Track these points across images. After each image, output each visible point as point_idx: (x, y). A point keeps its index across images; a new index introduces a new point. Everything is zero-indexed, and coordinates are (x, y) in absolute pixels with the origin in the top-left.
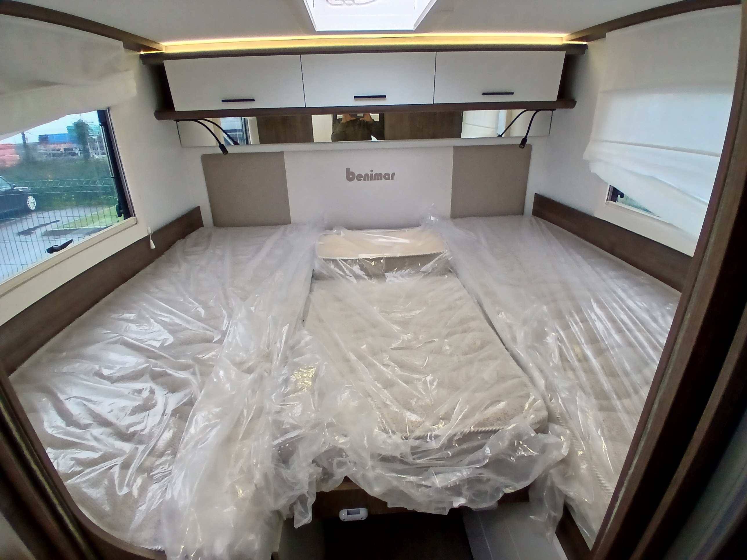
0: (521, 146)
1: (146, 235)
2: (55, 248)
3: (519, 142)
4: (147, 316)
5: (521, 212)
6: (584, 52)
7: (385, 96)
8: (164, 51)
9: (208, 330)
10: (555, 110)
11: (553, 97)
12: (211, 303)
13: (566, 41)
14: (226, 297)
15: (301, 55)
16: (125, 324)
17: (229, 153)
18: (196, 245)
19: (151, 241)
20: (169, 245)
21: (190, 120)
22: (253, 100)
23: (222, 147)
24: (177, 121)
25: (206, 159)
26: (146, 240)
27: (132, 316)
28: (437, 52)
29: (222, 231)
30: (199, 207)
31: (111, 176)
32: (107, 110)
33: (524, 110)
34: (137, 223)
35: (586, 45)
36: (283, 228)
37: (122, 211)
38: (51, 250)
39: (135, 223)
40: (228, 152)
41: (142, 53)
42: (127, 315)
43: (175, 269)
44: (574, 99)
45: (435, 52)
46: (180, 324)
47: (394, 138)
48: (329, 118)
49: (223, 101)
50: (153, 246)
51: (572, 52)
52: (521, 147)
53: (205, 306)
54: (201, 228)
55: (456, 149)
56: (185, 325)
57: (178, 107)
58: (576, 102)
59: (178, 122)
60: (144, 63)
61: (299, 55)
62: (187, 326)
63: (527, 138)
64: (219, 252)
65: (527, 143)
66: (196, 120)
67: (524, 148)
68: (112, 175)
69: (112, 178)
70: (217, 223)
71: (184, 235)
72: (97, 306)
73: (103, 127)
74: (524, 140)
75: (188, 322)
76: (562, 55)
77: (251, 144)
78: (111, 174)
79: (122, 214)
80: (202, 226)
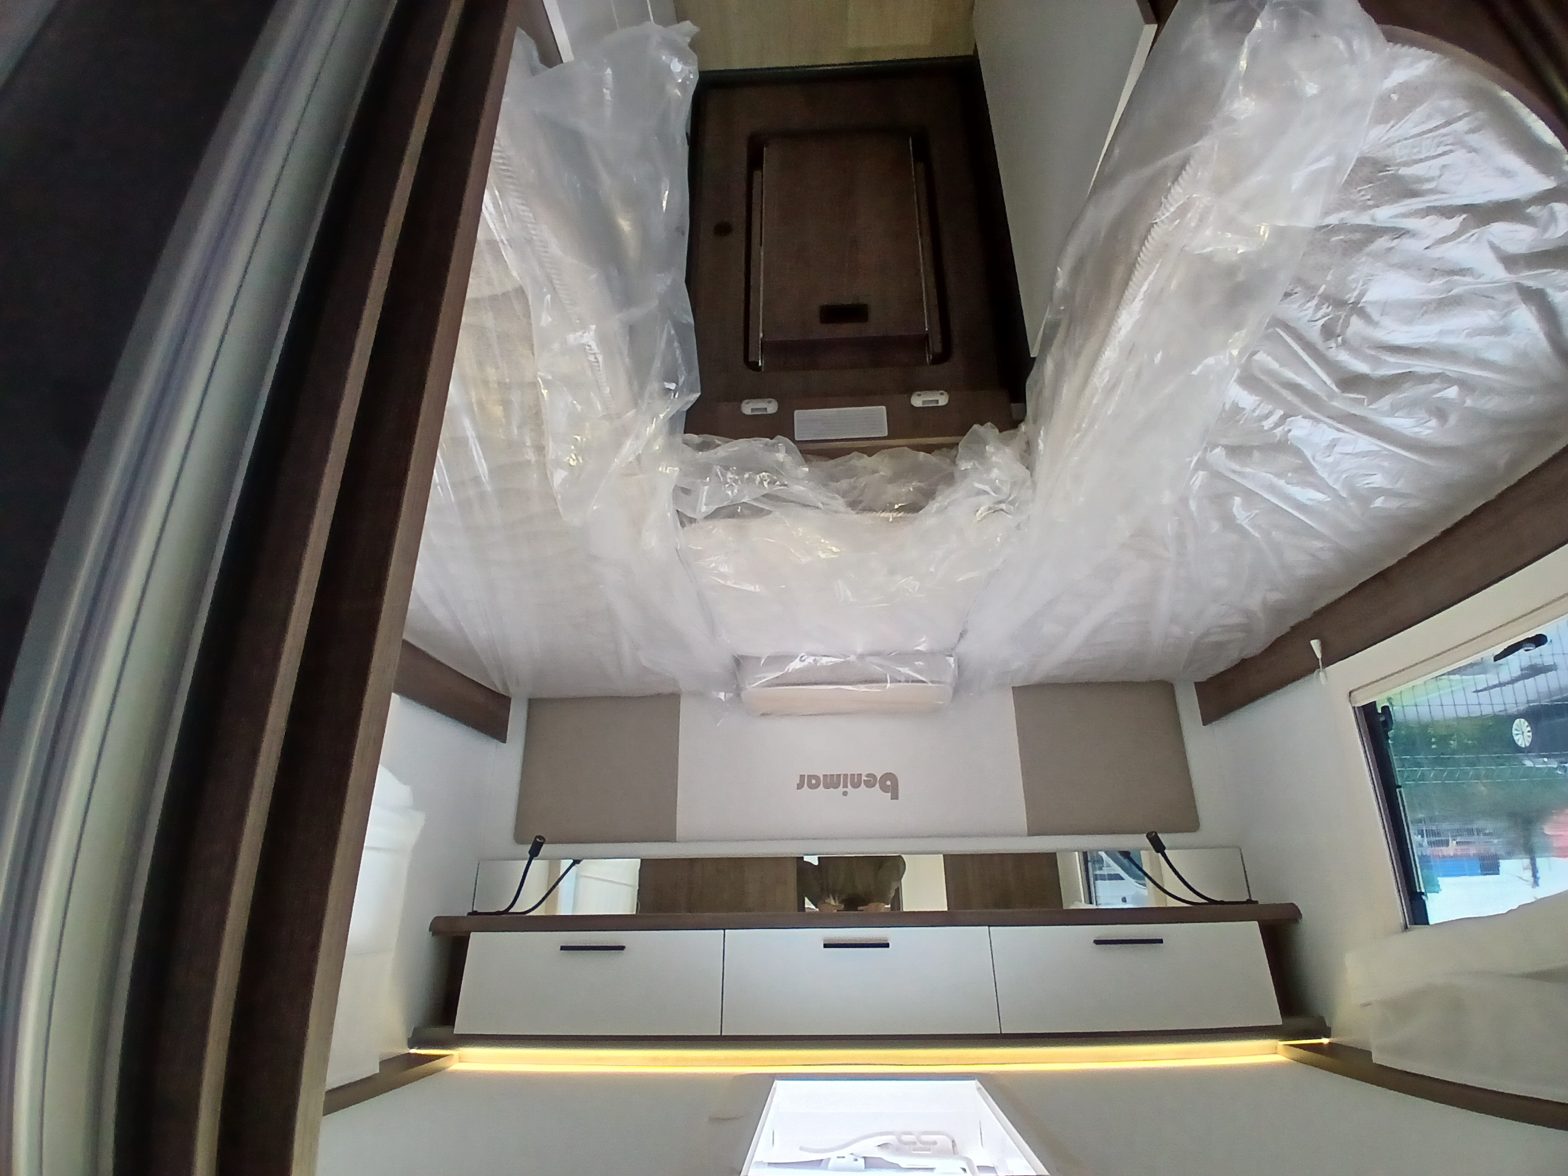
0: (542, 841)
1: (1327, 669)
2: (1529, 644)
3: (545, 849)
4: (1352, 504)
5: (533, 704)
6: (416, 1031)
7: (826, 946)
8: (1281, 1044)
9: (1234, 472)
10: (469, 914)
11: (477, 941)
12: (1215, 526)
13: (453, 1055)
14: (1180, 538)
15: (999, 1032)
16: (1400, 485)
17: (1144, 833)
18: (1219, 646)
19: (1319, 655)
20: (1276, 646)
21: (1222, 903)
22: (1097, 942)
23: (1159, 847)
24: (1249, 901)
25: (1189, 822)
26: (1330, 659)
27: (1379, 502)
28: (719, 1034)
29: (1159, 675)
30: (1204, 725)
31: (1402, 789)
32: (1409, 926)
33: (531, 914)
34: (1350, 693)
35: (411, 1048)
36: (1035, 678)
37: (1382, 719)
38: (1539, 640)
39: (1352, 694)
40: (1147, 836)
41: (1325, 1041)
42: (1394, 504)
43: (1275, 597)
44: (433, 935)
45: (723, 1034)
46: (1289, 486)
47: (778, 861)
48: (908, 905)
49: (1161, 941)
50: (1315, 644)
51: (440, 1032)
52: (540, 837)
53: (1228, 522)
54: (1202, 678)
55: (670, 837)
56: (1281, 482)
57: (1253, 928)
58: (430, 930)
59: (1248, 898)
60: (1322, 1020)
61: (1003, 1032)
62: (1275, 480)
63: (529, 856)
64: (1177, 630)
65: (529, 847)
66: (1211, 902)
67: (537, 837)
68: (1400, 792)
69: (1400, 787)
70: (1166, 689)
71: (1243, 665)
72: (1449, 524)
73: (1418, 891)
74: (534, 853)
75: (1272, 488)
76: (461, 1026)
77: (1077, 853)
78: (1404, 795)
79: (1380, 711)
80: (1198, 685)
